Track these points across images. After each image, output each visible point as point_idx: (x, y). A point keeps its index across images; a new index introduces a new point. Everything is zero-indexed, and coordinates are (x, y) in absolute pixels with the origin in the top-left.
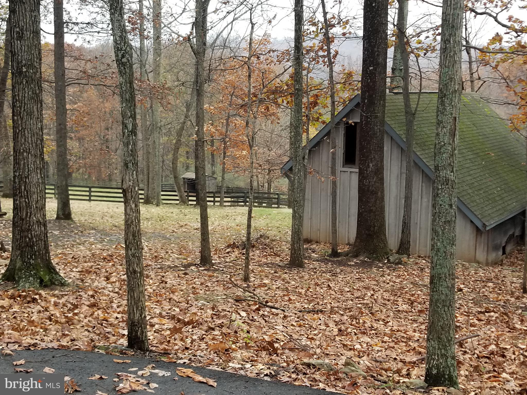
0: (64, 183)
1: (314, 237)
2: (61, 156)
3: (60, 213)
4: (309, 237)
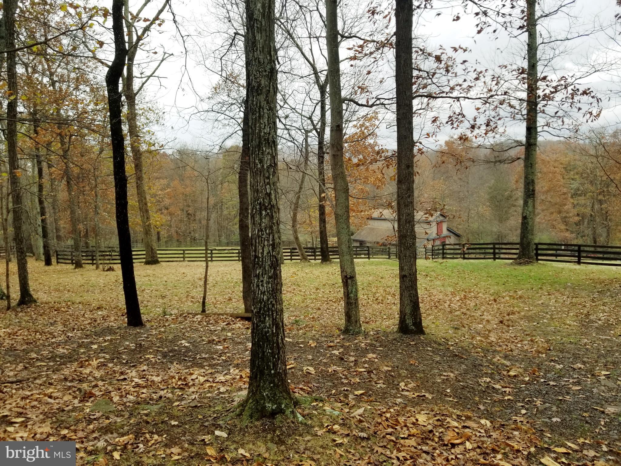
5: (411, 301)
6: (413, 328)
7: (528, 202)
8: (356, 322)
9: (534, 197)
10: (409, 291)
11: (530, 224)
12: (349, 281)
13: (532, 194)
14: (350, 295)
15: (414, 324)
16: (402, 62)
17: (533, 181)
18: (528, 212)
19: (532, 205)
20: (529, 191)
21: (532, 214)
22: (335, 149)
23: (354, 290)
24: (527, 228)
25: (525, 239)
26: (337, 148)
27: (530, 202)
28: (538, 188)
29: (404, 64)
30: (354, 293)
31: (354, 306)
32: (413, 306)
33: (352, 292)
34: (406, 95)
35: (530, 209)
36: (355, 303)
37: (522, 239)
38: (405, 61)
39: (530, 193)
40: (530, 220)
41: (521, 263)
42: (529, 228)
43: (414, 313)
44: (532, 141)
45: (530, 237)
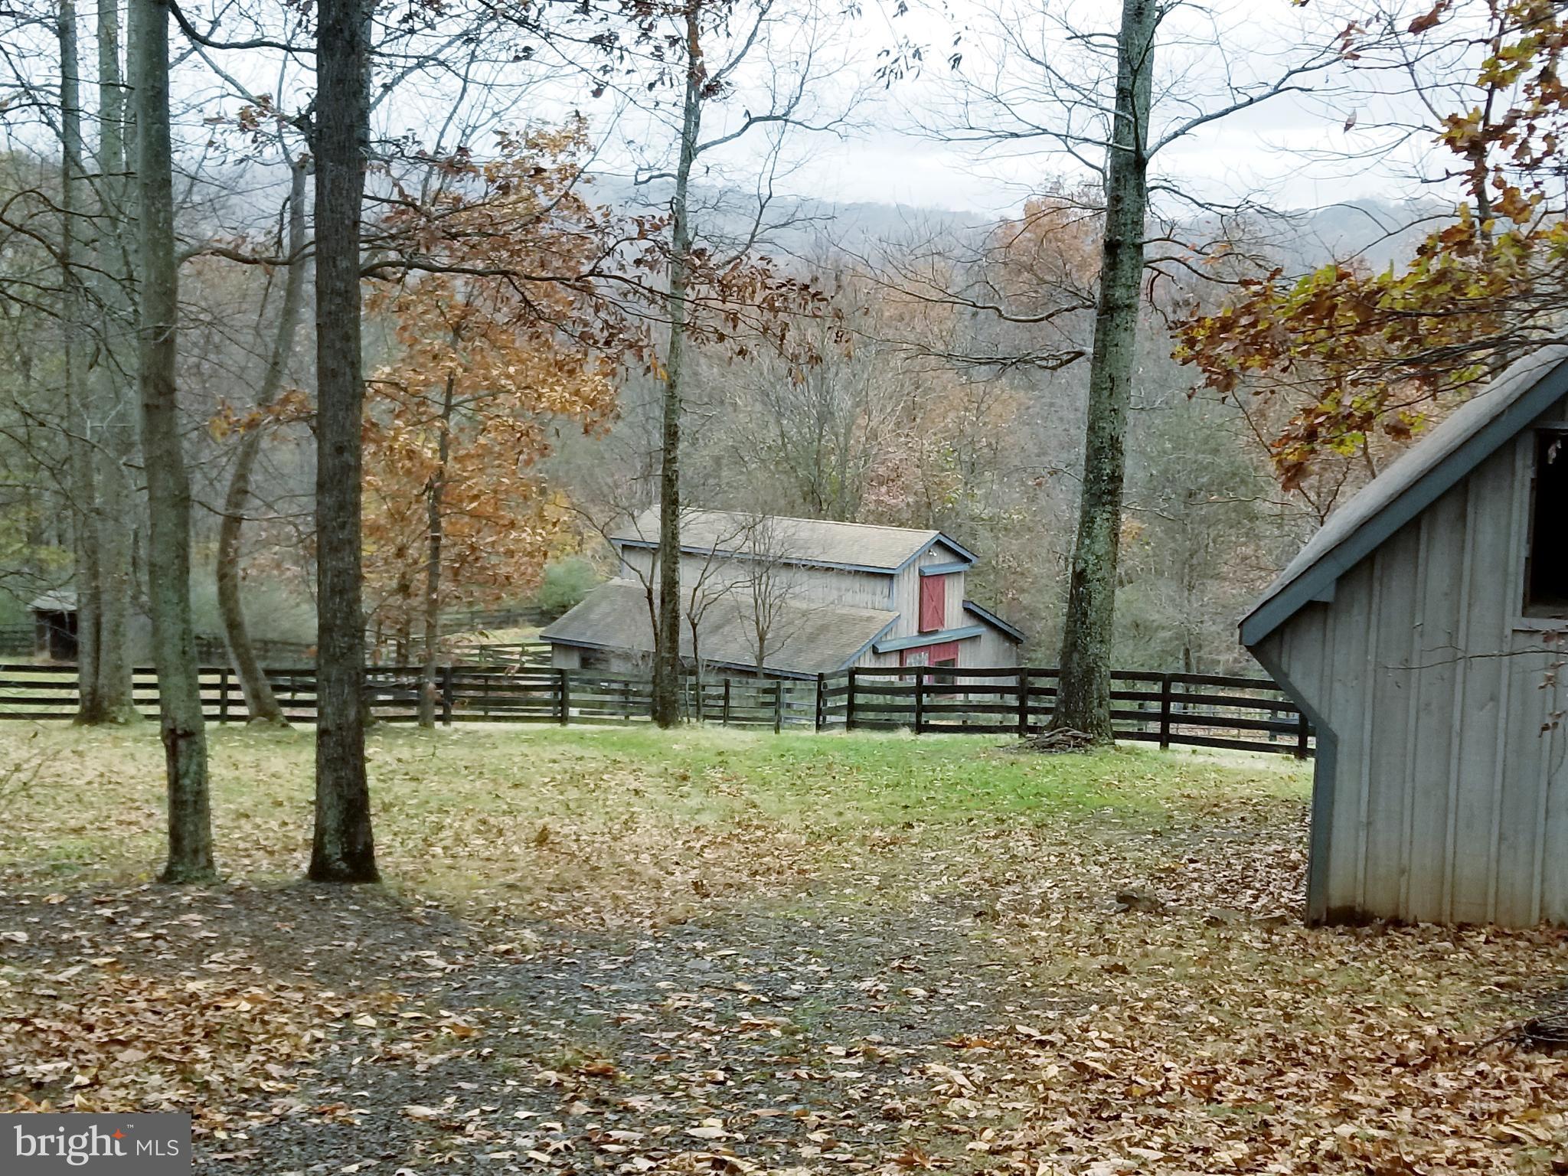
0: (352, 714)
1: (1380, 900)
2: (341, 592)
3: (334, 850)
4: (1360, 899)
5: (340, 797)
6: (343, 866)
7: (1093, 520)
8: (196, 852)
9: (1115, 504)
10: (335, 770)
11: (1098, 599)
12: (182, 744)
13: (1110, 493)
14: (181, 782)
15: (347, 857)
16: (328, 185)
17: (1115, 444)
18: (1092, 559)
19: (1105, 532)
20: (1098, 479)
21: (1106, 565)
22: (152, 390)
23: (193, 768)
24: (1085, 614)
25: (1076, 656)
26: (156, 386)
27: (1101, 517)
28: (1131, 467)
29: (332, 190)
30: (192, 775)
31: (190, 810)
32: (347, 810)
33: (187, 772)
34: (335, 266)
35: (1101, 546)
36: (196, 802)
37: (1066, 654)
38: (333, 181)
39: (1103, 486)
40: (1095, 585)
41: (1052, 745)
42: (1093, 616)
43: (347, 827)
44: (1120, 293)
45: (1094, 648)
